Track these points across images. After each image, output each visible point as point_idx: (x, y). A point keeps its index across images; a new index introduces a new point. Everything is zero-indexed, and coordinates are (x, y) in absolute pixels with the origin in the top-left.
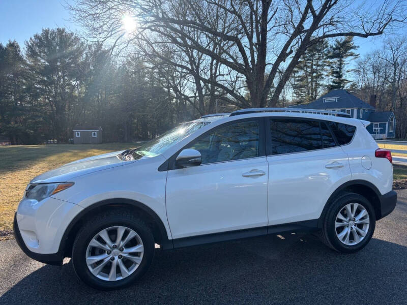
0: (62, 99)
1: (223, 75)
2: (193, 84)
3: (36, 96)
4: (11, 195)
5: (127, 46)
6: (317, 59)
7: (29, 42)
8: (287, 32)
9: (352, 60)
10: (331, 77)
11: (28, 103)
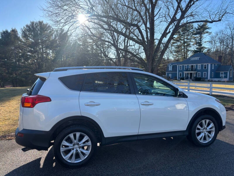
0: (42, 61)
1: (132, 46)
2: (115, 51)
3: (27, 59)
4: (6, 115)
5: (75, 31)
6: (187, 35)
7: (23, 29)
8: (167, 21)
9: (207, 35)
10: (195, 45)
11: (22, 63)
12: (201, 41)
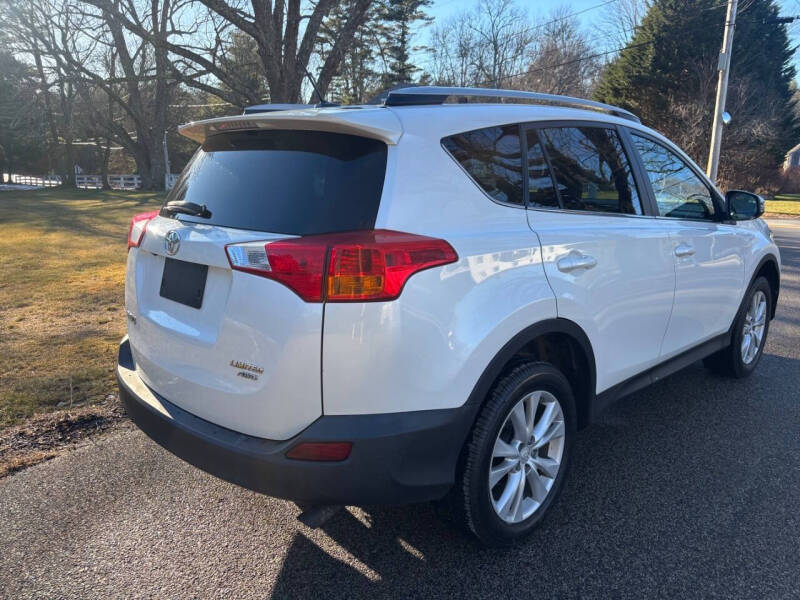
10: (386, 57)
12: (404, 42)
